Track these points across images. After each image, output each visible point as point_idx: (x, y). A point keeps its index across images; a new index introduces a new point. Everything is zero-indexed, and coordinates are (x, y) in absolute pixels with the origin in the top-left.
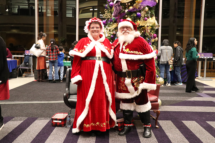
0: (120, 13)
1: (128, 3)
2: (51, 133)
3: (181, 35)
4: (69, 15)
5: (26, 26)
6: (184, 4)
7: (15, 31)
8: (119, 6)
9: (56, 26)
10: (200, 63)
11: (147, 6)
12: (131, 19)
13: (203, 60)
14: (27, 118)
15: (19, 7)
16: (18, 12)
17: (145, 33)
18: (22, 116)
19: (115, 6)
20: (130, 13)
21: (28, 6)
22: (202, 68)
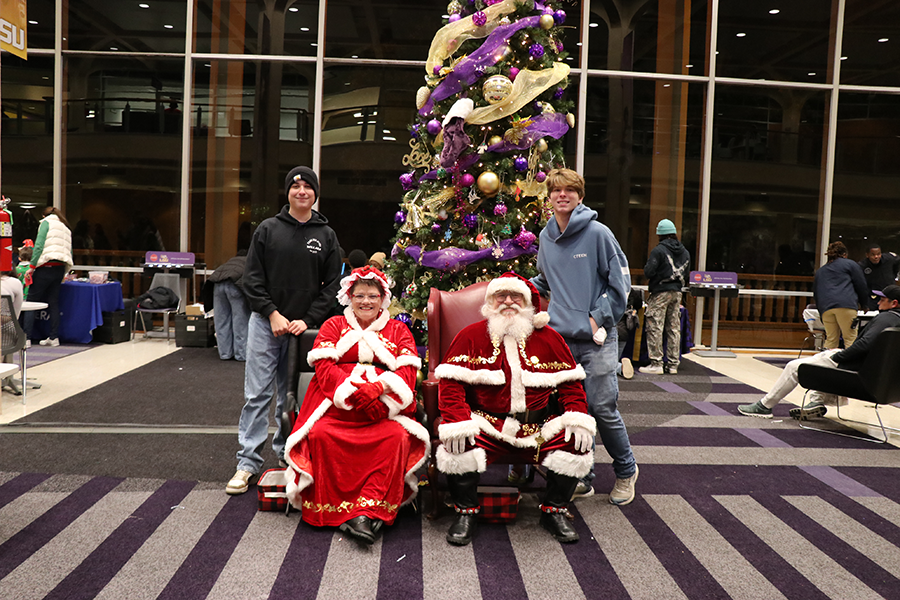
0: (462, 157)
1: (486, 125)
2: (243, 533)
3: (645, 207)
4: (288, 132)
5: (145, 167)
6: (652, 112)
7: (111, 183)
8: (460, 133)
9: (247, 169)
10: (700, 301)
11: (546, 138)
12: (498, 174)
13: (708, 294)
14: (163, 481)
15: (128, 106)
16: (123, 123)
17: (539, 219)
18: (148, 476)
19: (448, 135)
20: (494, 155)
21: (154, 104)
22: (707, 315)
